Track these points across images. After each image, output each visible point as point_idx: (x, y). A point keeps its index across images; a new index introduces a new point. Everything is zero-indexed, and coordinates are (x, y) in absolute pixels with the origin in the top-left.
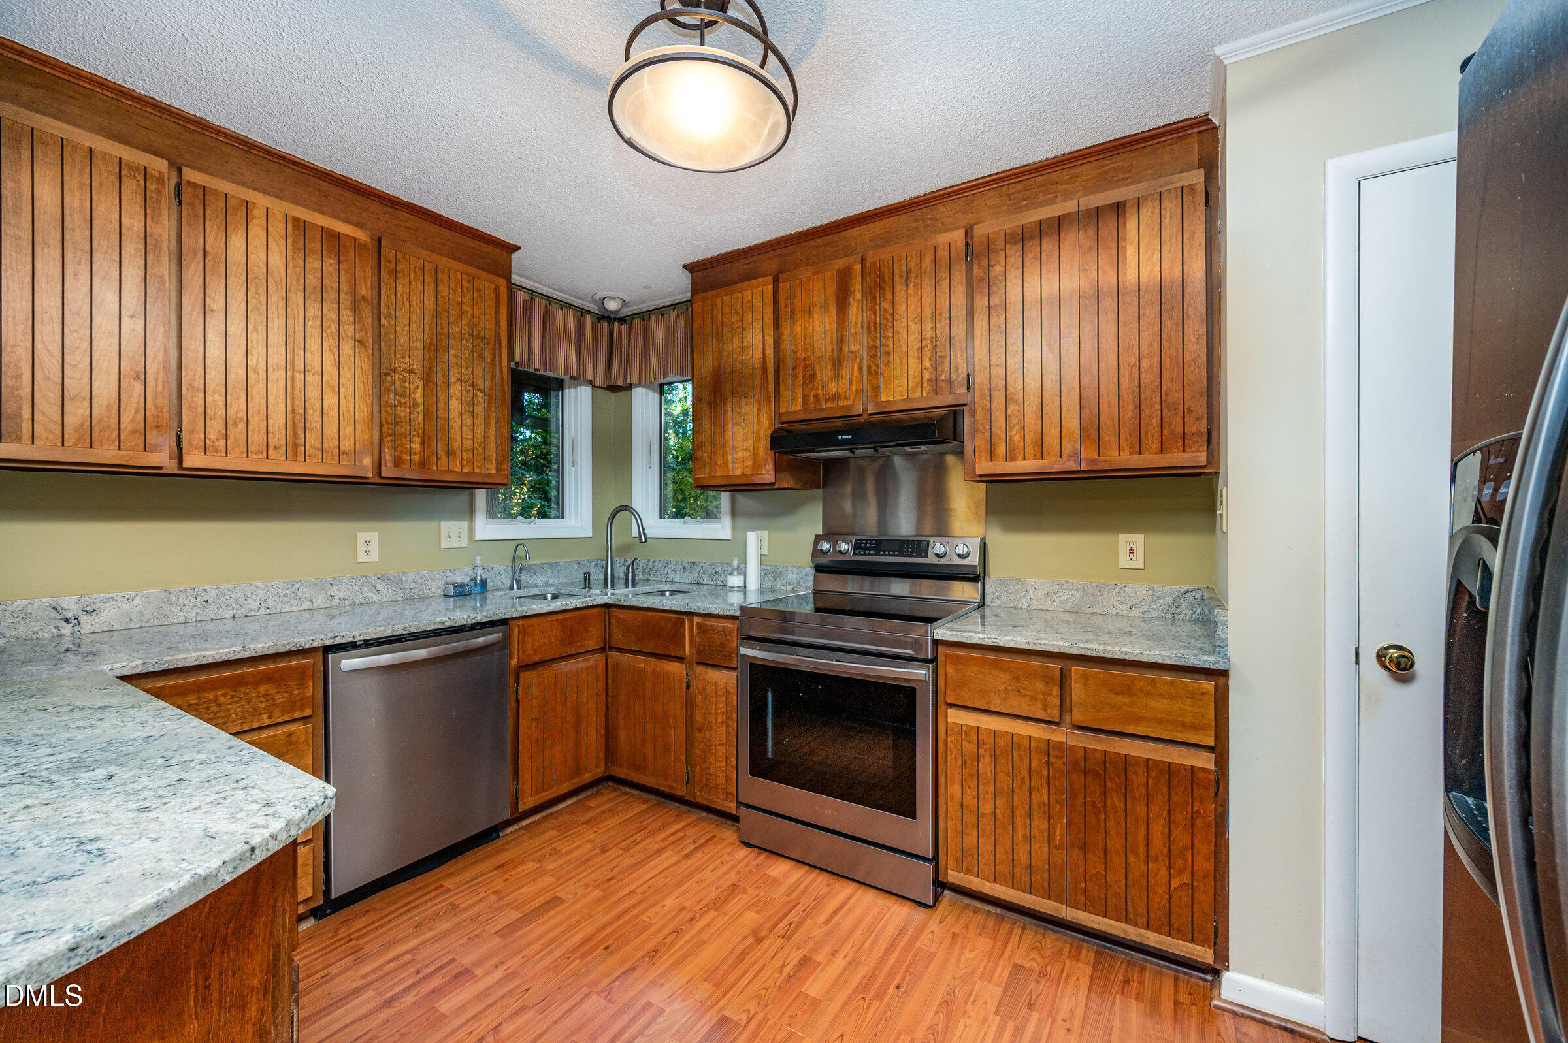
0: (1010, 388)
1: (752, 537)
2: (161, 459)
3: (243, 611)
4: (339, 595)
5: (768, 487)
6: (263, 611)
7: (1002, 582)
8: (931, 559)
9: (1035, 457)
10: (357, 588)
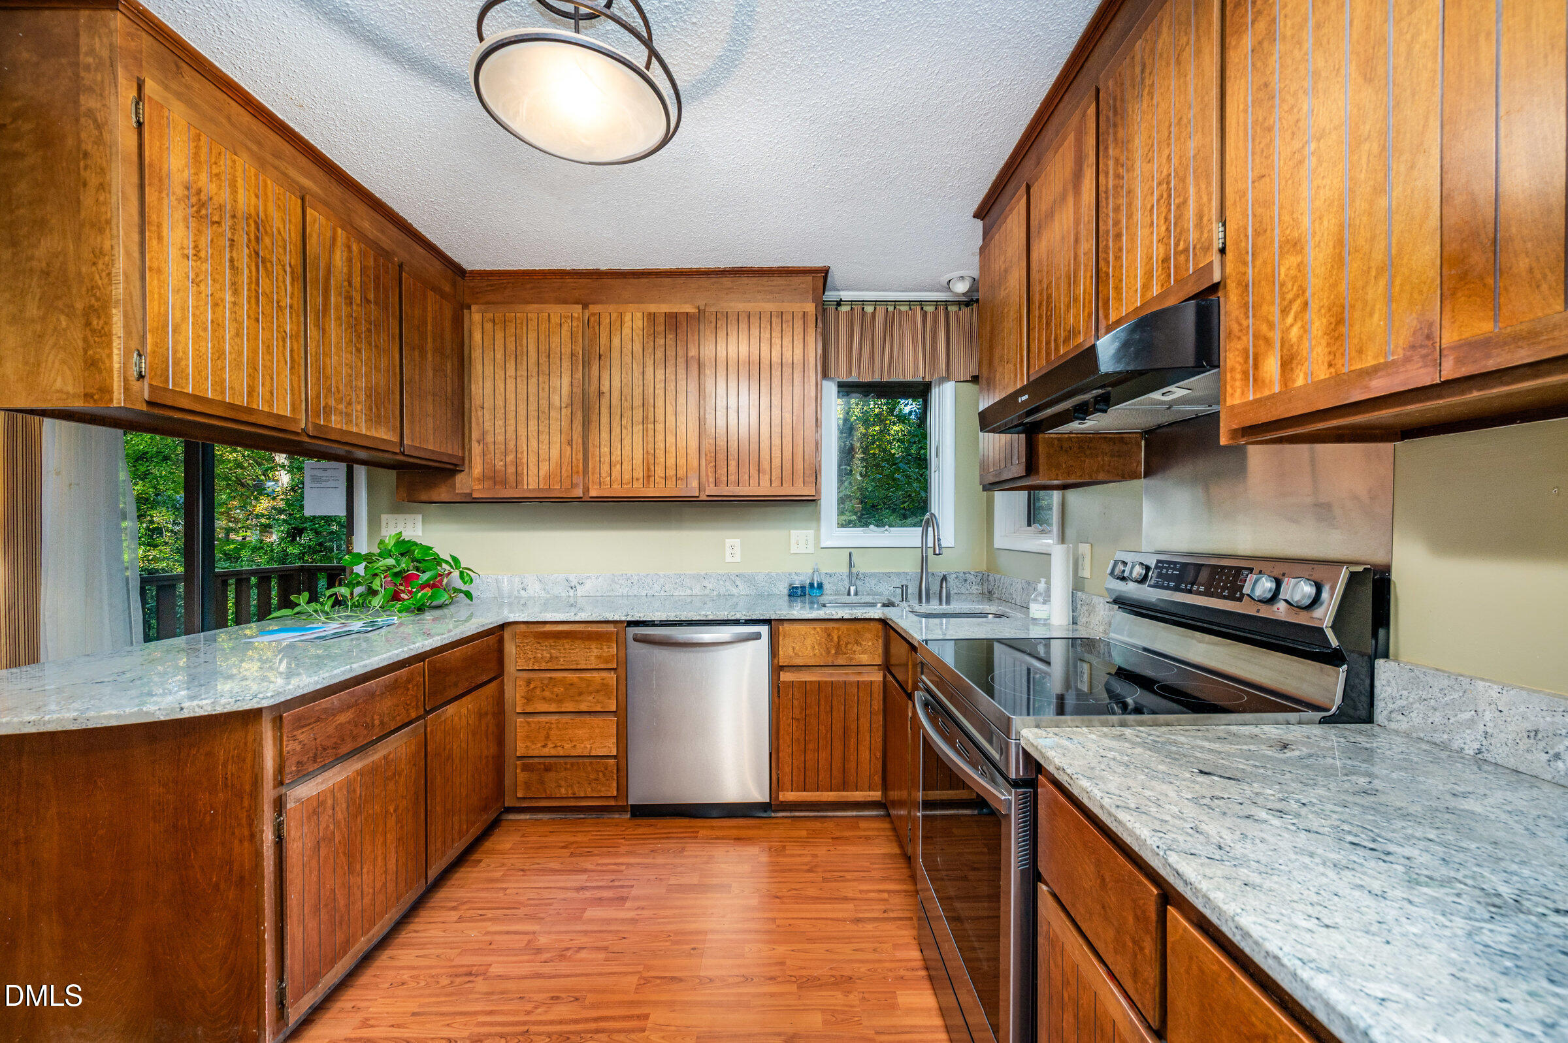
1: (1058, 553)
2: (578, 492)
3: (650, 593)
4: (710, 586)
6: (663, 593)
10: (722, 583)
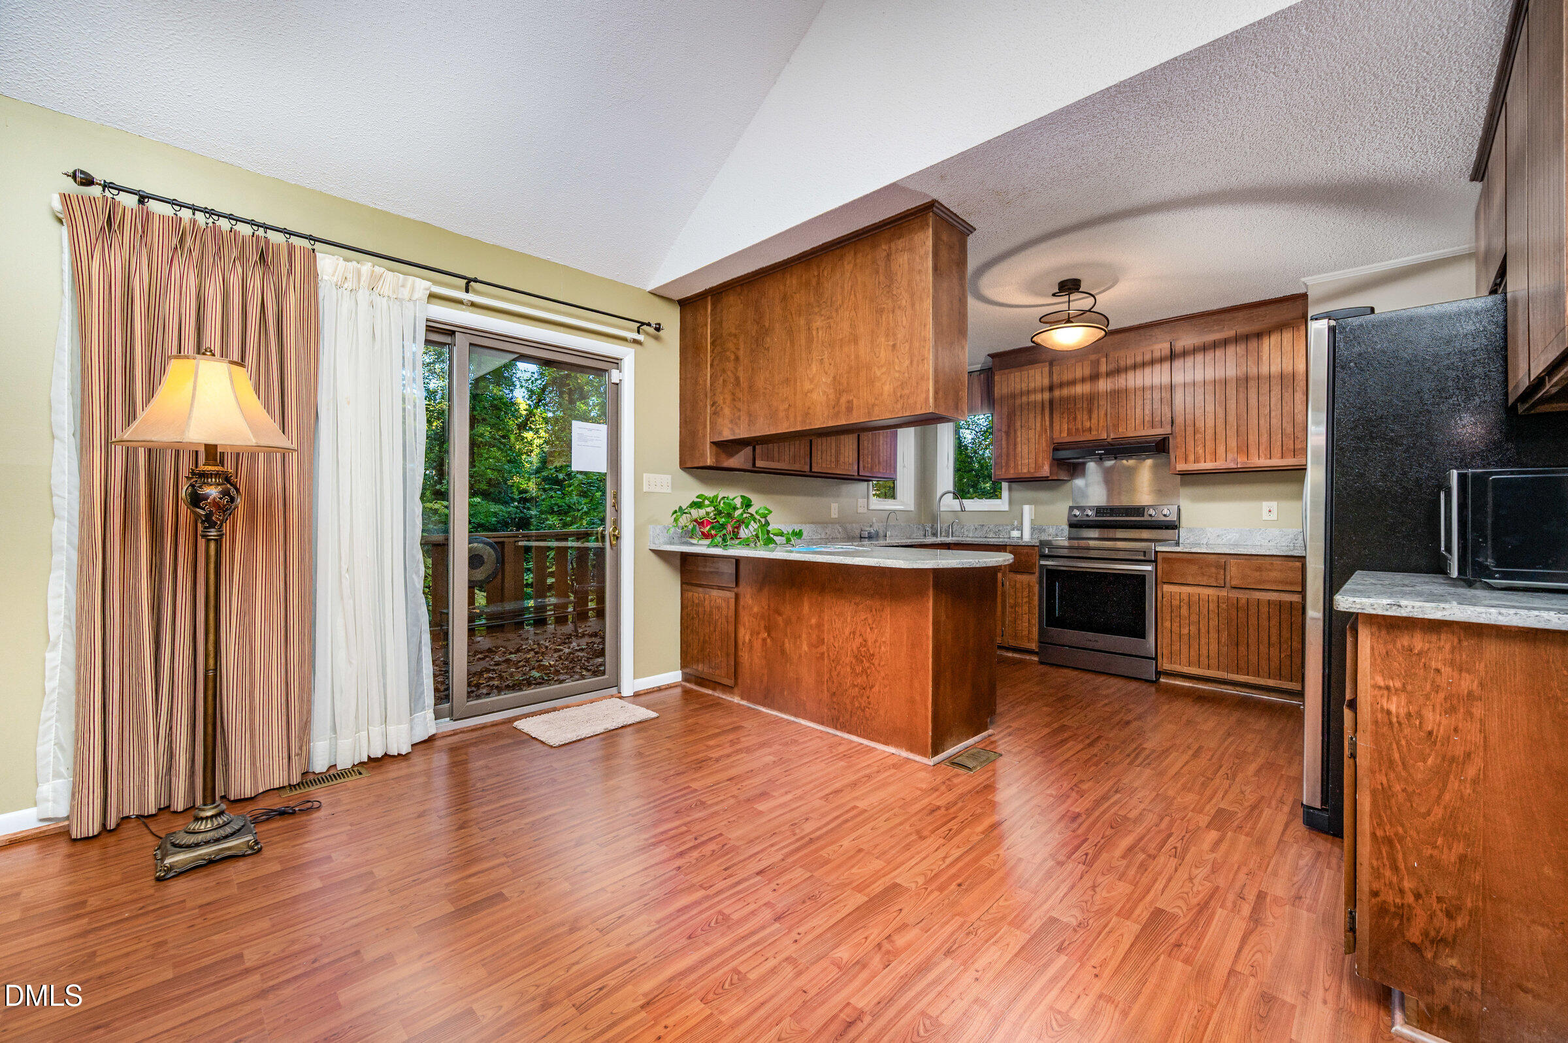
0: (1197, 425)
1: (1027, 509)
5: (1045, 479)
7: (1191, 530)
8: (1146, 518)
9: (1211, 461)
